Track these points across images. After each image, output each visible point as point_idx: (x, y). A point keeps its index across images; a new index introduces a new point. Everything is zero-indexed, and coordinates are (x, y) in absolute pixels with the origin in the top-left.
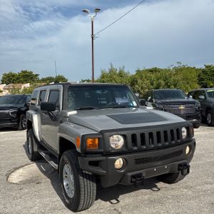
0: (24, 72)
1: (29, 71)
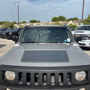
1: (62, 16)
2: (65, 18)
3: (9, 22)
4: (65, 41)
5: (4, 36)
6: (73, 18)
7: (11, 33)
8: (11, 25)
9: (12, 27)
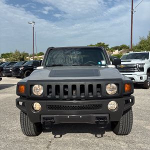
0: (99, 44)
1: (102, 42)
2: (107, 45)
3: (19, 52)
4: (99, 63)
5: (11, 72)
6: (119, 46)
7: (22, 68)
8: (22, 57)
9: (22, 59)
